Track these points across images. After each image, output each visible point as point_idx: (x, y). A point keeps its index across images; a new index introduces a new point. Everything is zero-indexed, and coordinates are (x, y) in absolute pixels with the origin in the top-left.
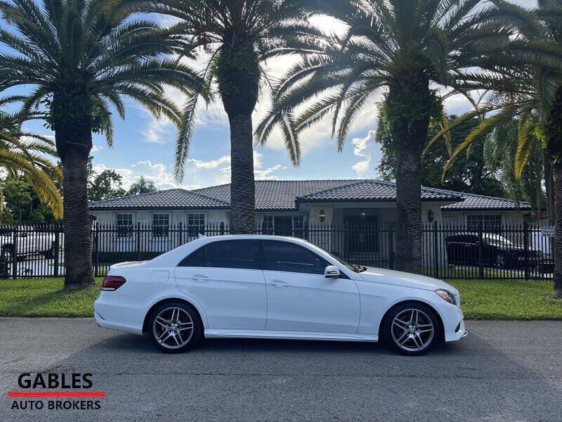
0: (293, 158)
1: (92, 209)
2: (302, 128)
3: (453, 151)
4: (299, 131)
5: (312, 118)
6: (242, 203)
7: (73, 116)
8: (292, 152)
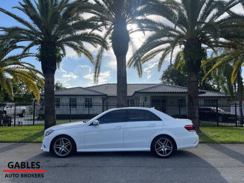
0: (139, 74)
2: (144, 62)
3: (207, 73)
4: (143, 63)
5: (149, 58)
7: (50, 55)
8: (139, 72)
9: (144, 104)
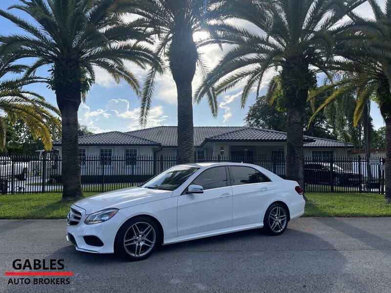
0: (213, 112)
1: (81, 145)
2: (220, 92)
3: (316, 110)
4: (218, 94)
5: (228, 85)
6: (186, 142)
7: (71, 81)
8: (212, 107)
9: (219, 158)
